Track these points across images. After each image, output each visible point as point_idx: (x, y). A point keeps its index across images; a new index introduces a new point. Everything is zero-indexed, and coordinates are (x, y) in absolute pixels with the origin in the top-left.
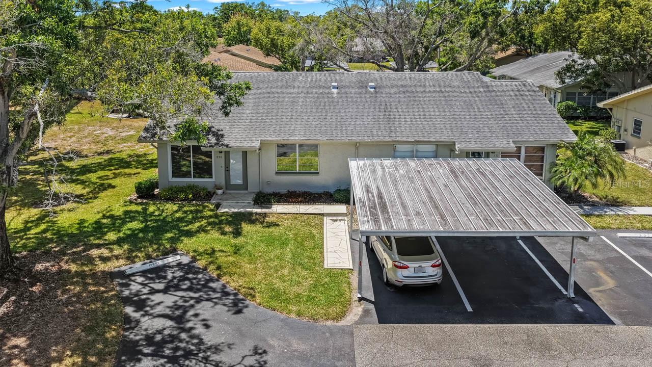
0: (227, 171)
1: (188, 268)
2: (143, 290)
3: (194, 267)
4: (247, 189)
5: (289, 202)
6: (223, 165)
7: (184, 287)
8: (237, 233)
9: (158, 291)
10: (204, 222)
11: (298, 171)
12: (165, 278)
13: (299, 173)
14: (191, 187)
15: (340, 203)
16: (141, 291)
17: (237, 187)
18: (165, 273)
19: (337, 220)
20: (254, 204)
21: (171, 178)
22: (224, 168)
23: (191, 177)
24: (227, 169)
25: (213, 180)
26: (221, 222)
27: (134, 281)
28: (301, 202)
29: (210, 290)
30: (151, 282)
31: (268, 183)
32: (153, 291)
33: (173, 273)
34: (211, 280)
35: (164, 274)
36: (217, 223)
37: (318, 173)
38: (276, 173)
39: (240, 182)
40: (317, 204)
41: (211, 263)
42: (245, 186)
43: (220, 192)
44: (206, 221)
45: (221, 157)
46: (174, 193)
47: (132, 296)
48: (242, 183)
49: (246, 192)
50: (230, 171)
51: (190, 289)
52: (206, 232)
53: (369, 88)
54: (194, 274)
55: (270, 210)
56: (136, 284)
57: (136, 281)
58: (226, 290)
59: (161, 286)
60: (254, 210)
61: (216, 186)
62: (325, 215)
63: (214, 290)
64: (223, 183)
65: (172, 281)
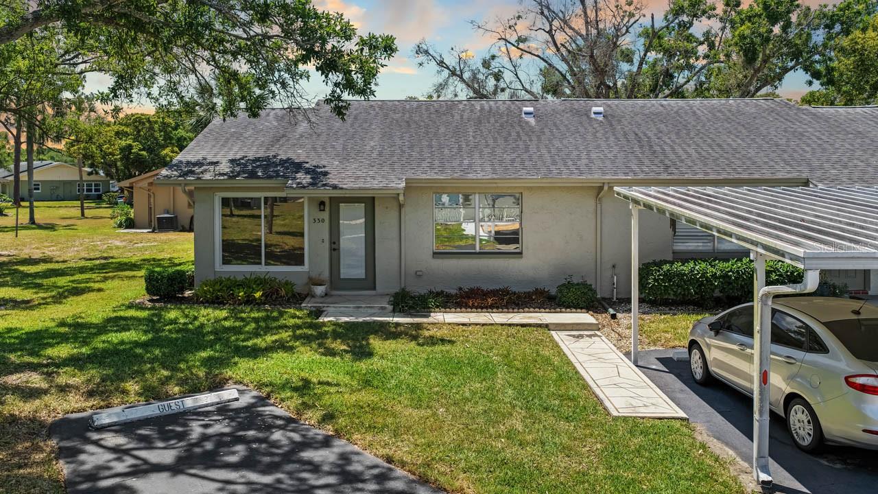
0: (334, 250)
1: (248, 417)
2: (113, 464)
3: (260, 414)
4: (374, 288)
5: (467, 306)
6: (326, 237)
7: (233, 459)
8: (363, 353)
9: (158, 468)
10: (285, 335)
11: (478, 249)
12: (181, 436)
13: (480, 253)
14: (260, 282)
15: (576, 308)
16: (109, 468)
17: (354, 284)
18: (185, 425)
19: (581, 336)
20: (394, 311)
21: (219, 267)
22: (327, 244)
23: (260, 264)
24: (335, 247)
25: (306, 268)
26: (323, 336)
27: (96, 443)
28: (492, 307)
29: (306, 467)
30: (142, 445)
31: (418, 275)
32: (145, 467)
33: (206, 426)
34: (307, 444)
35: (179, 429)
36: (316, 336)
37: (521, 253)
38: (435, 253)
39: (360, 272)
40: (526, 309)
41: (305, 406)
42: (369, 282)
43: (319, 290)
44: (291, 333)
45: (323, 221)
46: (225, 288)
47: (78, 479)
48: (364, 277)
49: (373, 292)
50: (339, 249)
51: (247, 463)
52: (291, 349)
53: (593, 116)
54: (259, 429)
55: (430, 320)
56: (100, 450)
57: (102, 442)
58: (351, 468)
59: (167, 456)
60: (395, 319)
61: (310, 279)
62: (551, 327)
63: (315, 468)
64: (326, 274)
65: (199, 443)
